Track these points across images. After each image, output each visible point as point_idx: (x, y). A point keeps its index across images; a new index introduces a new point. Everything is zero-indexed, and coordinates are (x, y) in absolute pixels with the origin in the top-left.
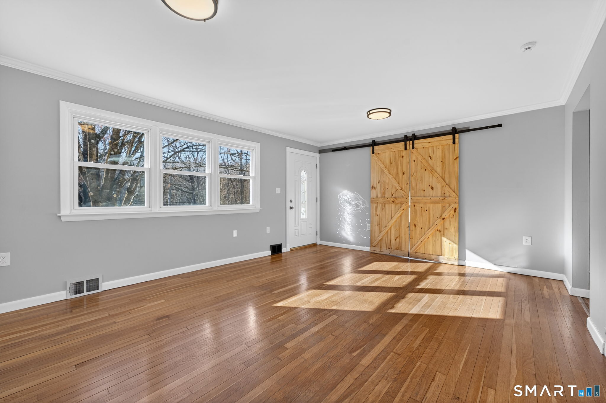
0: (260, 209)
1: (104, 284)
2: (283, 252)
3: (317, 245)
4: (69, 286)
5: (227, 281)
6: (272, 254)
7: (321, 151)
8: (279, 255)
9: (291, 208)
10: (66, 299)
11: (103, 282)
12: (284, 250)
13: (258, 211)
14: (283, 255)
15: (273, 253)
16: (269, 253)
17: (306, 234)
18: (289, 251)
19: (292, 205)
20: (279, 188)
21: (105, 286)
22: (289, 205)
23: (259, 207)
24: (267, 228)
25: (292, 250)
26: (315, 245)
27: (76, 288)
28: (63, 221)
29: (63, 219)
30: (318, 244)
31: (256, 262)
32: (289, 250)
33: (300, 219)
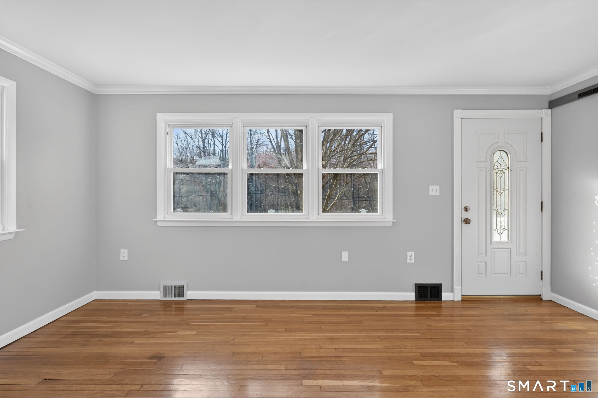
0: (393, 222)
1: (189, 292)
2: (442, 300)
3: (541, 299)
4: (162, 287)
5: (286, 330)
6: (416, 300)
7: (553, 104)
8: (432, 304)
9: (467, 221)
10: (160, 300)
11: (188, 290)
12: (446, 296)
13: (390, 224)
14: (443, 305)
15: (419, 297)
16: (411, 296)
17: (507, 273)
18: (461, 300)
19: (466, 215)
20: (437, 185)
21: (190, 295)
22: (459, 215)
23: (392, 218)
24: (409, 253)
25: (467, 300)
26: (537, 299)
27: (166, 290)
28: (159, 226)
29: (158, 223)
30: (545, 298)
31: (371, 308)
32: (458, 298)
33: (491, 244)
